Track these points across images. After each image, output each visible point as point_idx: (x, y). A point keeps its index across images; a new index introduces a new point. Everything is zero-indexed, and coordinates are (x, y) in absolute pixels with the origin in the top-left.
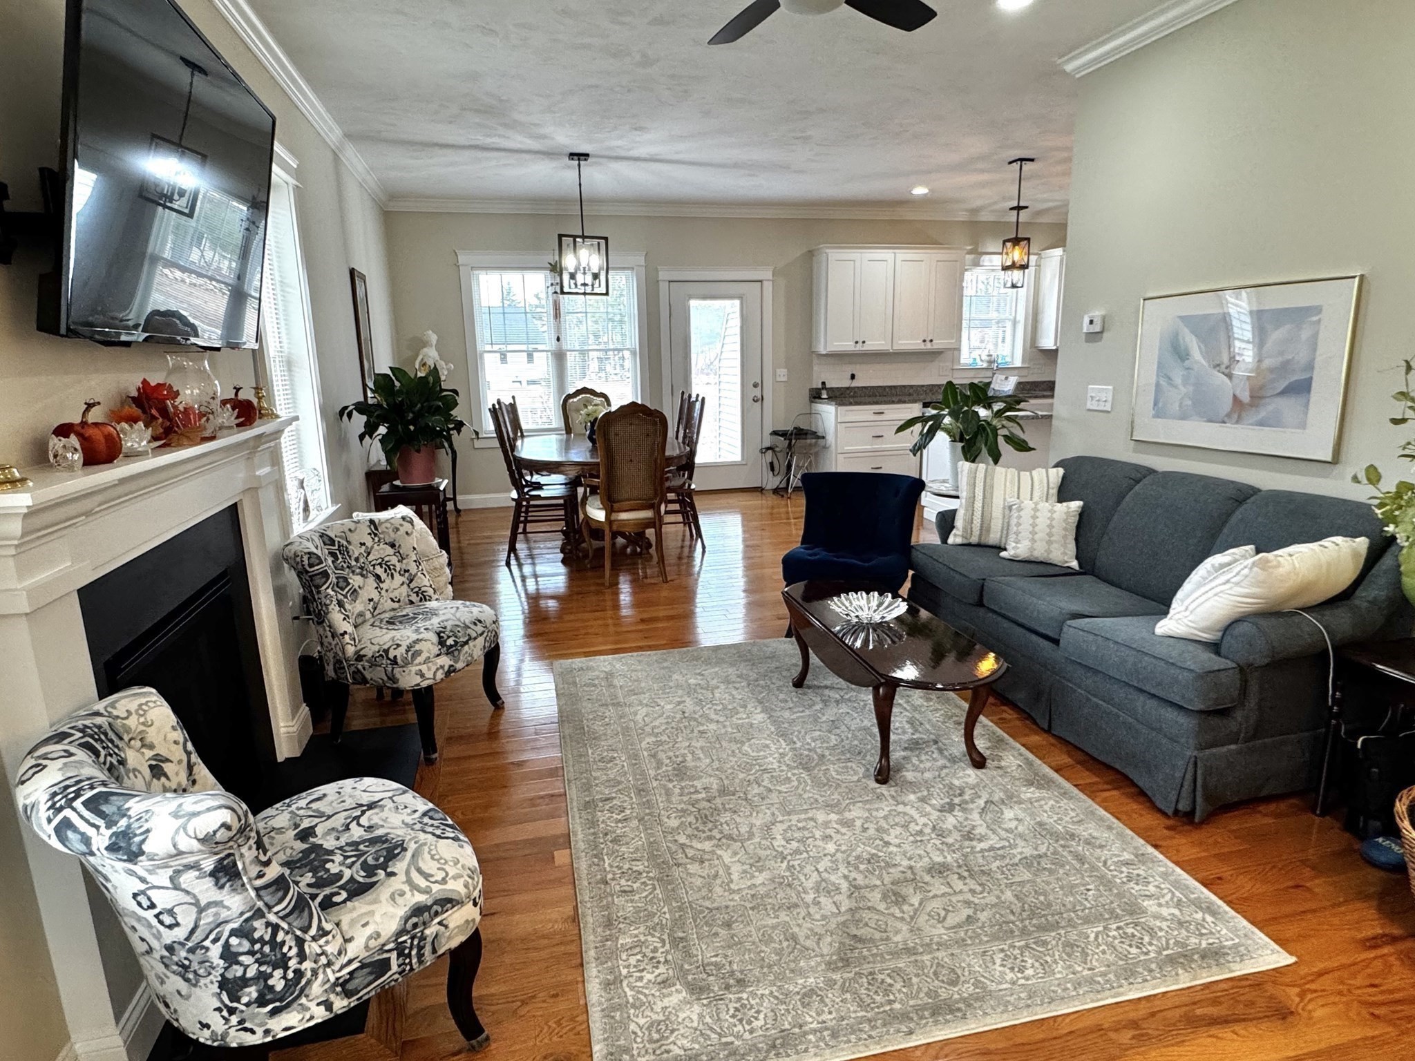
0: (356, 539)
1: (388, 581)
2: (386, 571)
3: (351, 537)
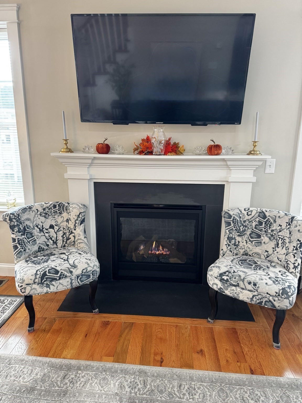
0: (279, 221)
1: (280, 248)
2: (282, 244)
3: (277, 219)
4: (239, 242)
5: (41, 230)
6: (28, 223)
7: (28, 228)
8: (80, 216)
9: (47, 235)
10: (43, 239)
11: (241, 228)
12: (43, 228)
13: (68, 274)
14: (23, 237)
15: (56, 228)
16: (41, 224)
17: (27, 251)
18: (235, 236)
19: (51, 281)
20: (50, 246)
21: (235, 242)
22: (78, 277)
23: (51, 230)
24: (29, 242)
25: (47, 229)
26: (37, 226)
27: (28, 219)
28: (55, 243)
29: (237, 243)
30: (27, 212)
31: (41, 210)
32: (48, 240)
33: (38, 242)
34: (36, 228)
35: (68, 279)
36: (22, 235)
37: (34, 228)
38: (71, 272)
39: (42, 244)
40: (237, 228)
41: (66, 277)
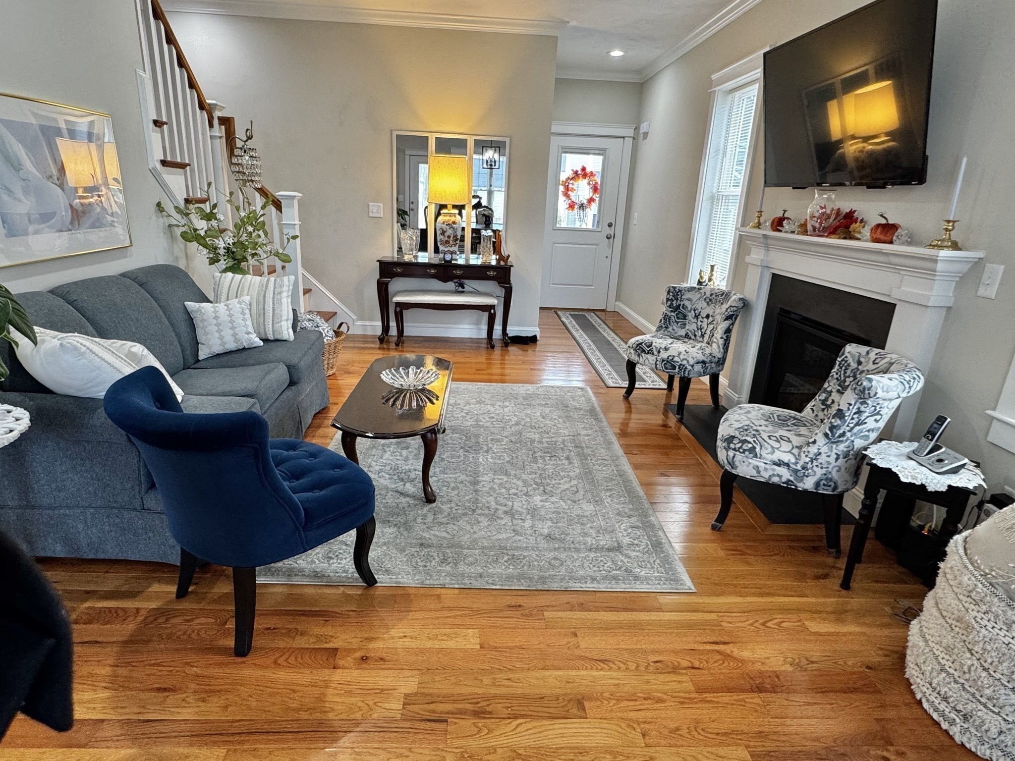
4: (833, 402)
5: (696, 317)
6: (687, 303)
7: (683, 308)
8: (729, 310)
9: (699, 323)
10: (694, 327)
11: (847, 379)
12: (699, 315)
13: (656, 353)
14: (672, 314)
15: (711, 319)
16: (700, 310)
17: (670, 329)
18: (833, 390)
19: (642, 352)
20: (698, 338)
21: (826, 399)
22: (663, 361)
23: (705, 320)
24: (677, 323)
25: (703, 318)
26: (695, 310)
27: (689, 300)
28: (703, 336)
29: (829, 403)
30: (693, 292)
31: (708, 294)
32: (698, 329)
33: (687, 327)
34: (693, 311)
35: (654, 358)
36: (672, 311)
37: (690, 311)
38: (659, 352)
39: (690, 331)
40: (840, 376)
41: (653, 354)
